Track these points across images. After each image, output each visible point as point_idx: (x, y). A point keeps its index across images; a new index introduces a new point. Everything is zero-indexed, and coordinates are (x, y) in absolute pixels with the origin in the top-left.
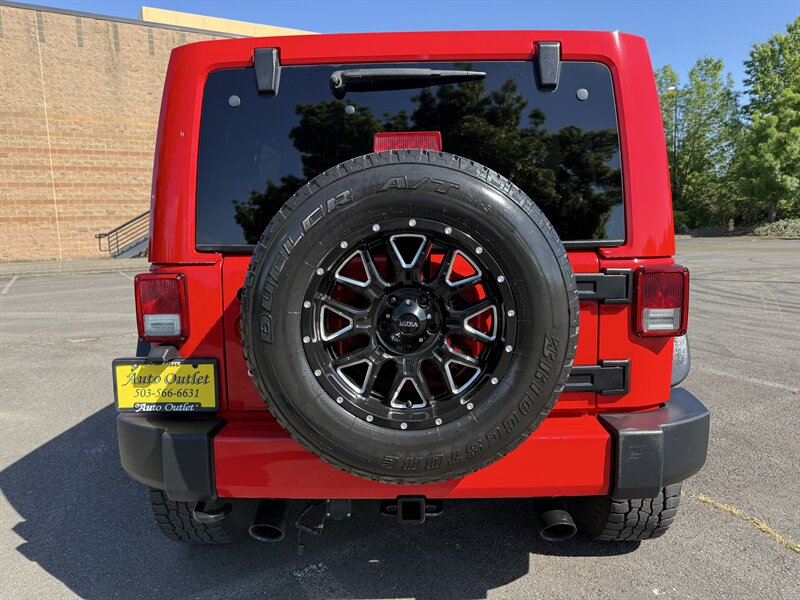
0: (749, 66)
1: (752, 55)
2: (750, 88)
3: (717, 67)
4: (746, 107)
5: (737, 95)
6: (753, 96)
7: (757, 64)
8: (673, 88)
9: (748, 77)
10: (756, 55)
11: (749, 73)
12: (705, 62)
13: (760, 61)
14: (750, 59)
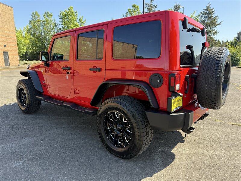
0: (60, 17)
1: (60, 14)
2: (61, 23)
3: (51, 15)
4: (60, 29)
5: (58, 25)
6: (63, 26)
7: (62, 17)
8: (39, 19)
9: (60, 20)
10: (61, 14)
11: (60, 19)
12: (47, 13)
13: (63, 16)
14: (60, 15)
